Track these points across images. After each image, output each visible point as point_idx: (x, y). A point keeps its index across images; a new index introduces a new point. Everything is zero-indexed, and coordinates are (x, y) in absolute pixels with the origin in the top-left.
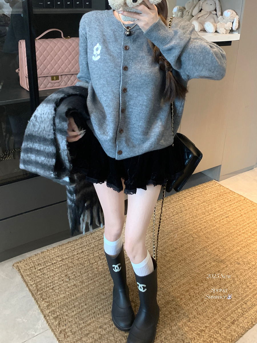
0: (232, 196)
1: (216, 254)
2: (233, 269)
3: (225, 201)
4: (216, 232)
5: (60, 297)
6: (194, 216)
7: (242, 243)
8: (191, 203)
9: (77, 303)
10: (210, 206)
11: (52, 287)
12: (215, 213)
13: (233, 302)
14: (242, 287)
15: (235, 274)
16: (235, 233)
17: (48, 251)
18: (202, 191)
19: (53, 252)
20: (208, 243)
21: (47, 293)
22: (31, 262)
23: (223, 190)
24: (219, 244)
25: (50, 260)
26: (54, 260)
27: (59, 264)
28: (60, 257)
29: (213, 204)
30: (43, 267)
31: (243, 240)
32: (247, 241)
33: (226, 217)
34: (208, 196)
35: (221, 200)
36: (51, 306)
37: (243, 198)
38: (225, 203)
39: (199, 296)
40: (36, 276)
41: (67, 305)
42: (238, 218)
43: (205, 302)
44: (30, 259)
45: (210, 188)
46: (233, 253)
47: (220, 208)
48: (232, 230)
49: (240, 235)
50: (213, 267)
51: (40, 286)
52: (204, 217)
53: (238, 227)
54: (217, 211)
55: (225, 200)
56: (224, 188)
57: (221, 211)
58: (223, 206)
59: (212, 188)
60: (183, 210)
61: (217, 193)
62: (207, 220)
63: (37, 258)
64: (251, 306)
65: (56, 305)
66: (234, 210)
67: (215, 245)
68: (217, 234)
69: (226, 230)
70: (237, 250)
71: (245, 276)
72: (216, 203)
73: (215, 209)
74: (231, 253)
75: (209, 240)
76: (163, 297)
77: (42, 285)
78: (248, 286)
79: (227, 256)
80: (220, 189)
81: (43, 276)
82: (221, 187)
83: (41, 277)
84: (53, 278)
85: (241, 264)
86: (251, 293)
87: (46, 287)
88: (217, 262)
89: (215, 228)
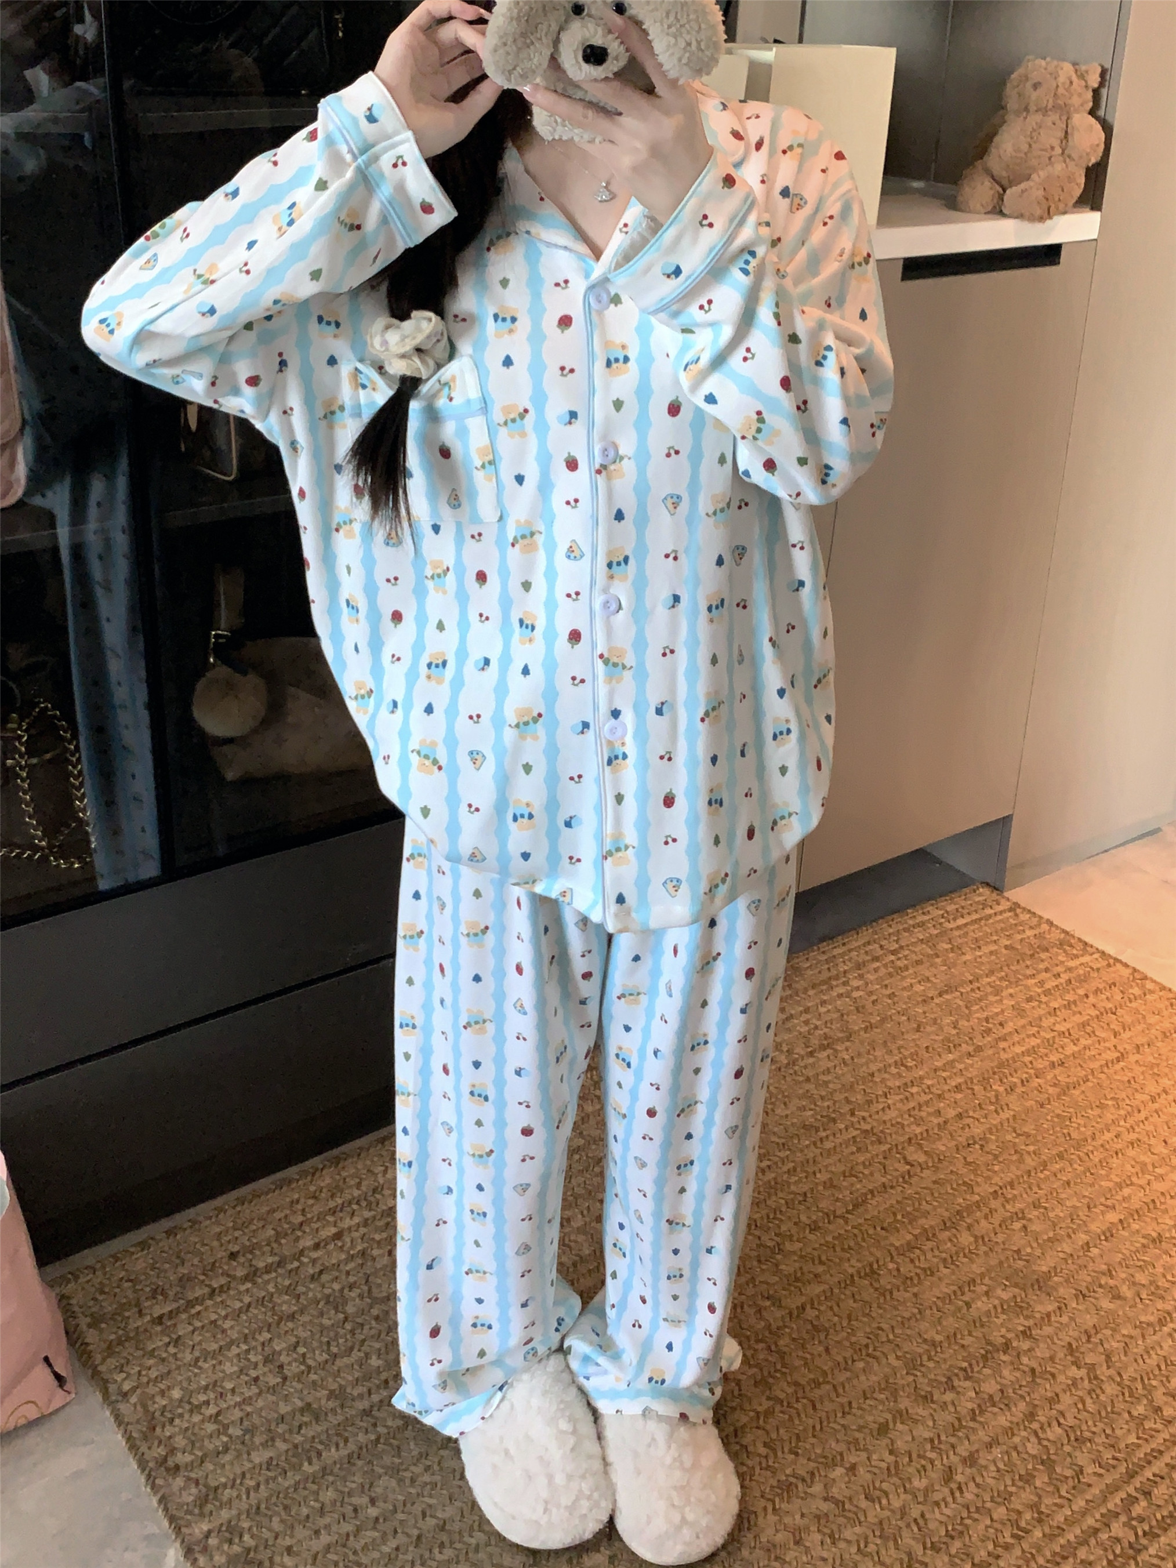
0: (1077, 962)
1: (1015, 1248)
2: (1089, 1320)
3: (1046, 986)
4: (1009, 1138)
6: (909, 1059)
7: (1126, 1191)
8: (889, 992)
10: (977, 1011)
12: (1000, 1041)
13: (1089, 1485)
14: (1129, 1413)
15: (1100, 1349)
16: (1097, 1142)
18: (937, 935)
20: (979, 1190)
23: (1034, 932)
24: (1025, 1196)
29: (992, 998)
31: (1134, 1179)
32: (1149, 1184)
33: (1053, 1065)
34: (964, 958)
35: (1024, 982)
37: (1126, 973)
38: (1043, 993)
42: (1105, 1070)
45: (975, 921)
46: (1088, 1243)
47: (1024, 1021)
48: (1082, 1129)
49: (1117, 1153)
50: (999, 1310)
52: (953, 1061)
53: (1109, 1117)
54: (1011, 1033)
55: (1042, 983)
56: (1035, 921)
57: (1029, 1036)
58: (1037, 1011)
59: (981, 919)
60: (857, 1028)
61: (1006, 947)
62: (969, 1075)
66: (1089, 1029)
67: (1008, 1200)
68: (1014, 1145)
70: (1104, 1228)
71: (1146, 1356)
72: (1005, 993)
73: (1001, 1024)
74: (1080, 1243)
75: (979, 1179)
78: (1158, 1410)
79: (1061, 1255)
80: (1020, 927)
82: (1022, 918)
85: (1126, 1298)
88: (1016, 1285)
89: (1005, 1115)
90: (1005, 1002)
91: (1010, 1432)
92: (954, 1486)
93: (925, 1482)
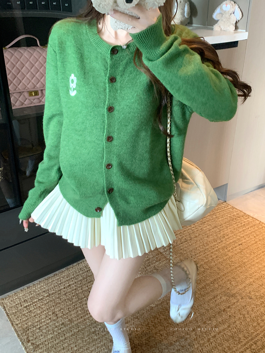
0: (246, 220)
1: (228, 288)
2: (244, 304)
3: (239, 226)
4: (228, 262)
5: (47, 337)
6: (205, 244)
7: (255, 274)
8: (201, 228)
9: (66, 345)
10: (222, 232)
11: (39, 326)
12: (227, 239)
13: (242, 342)
14: (252, 325)
15: (246, 310)
16: (249, 263)
17: (34, 286)
18: (213, 214)
19: (39, 286)
20: (220, 274)
21: (33, 333)
22: (16, 299)
23: (236, 213)
24: (231, 275)
25: (36, 296)
26: (41, 295)
27: (46, 300)
28: (46, 292)
29: (225, 229)
30: (29, 303)
31: (257, 271)
32: (261, 272)
33: (239, 245)
34: (219, 220)
35: (233, 225)
36: (38, 348)
37: (258, 222)
38: (238, 227)
39: (205, 336)
40: (22, 314)
41: (55, 347)
42: (252, 245)
43: (211, 342)
44: (16, 295)
45: (222, 211)
46: (245, 287)
47: (233, 234)
48: (245, 259)
49: (253, 265)
50: (223, 302)
51: (26, 326)
52: (215, 245)
53: (252, 256)
54: (230, 237)
55: (237, 225)
56: (237, 210)
57: (234, 238)
58: (236, 232)
59: (223, 210)
60: (193, 237)
61: (229, 217)
62: (219, 248)
63: (23, 294)
64: (261, 347)
65: (44, 346)
66: (248, 236)
67: (227, 276)
68: (229, 264)
69: (238, 259)
70: (249, 283)
71: (257, 312)
72: (229, 228)
73: (227, 235)
74: (243, 286)
75: (220, 272)
76: (166, 337)
77: (28, 325)
78: (259, 324)
79: (239, 289)
80: (233, 212)
81: (30, 315)
82: (234, 210)
83: (27, 315)
84: (39, 317)
85: (253, 299)
86: (263, 332)
87: (32, 326)
88: (227, 296)
89: (227, 257)
90: (229, 230)
91: (224, 330)
92: (210, 342)
93: (203, 341)
